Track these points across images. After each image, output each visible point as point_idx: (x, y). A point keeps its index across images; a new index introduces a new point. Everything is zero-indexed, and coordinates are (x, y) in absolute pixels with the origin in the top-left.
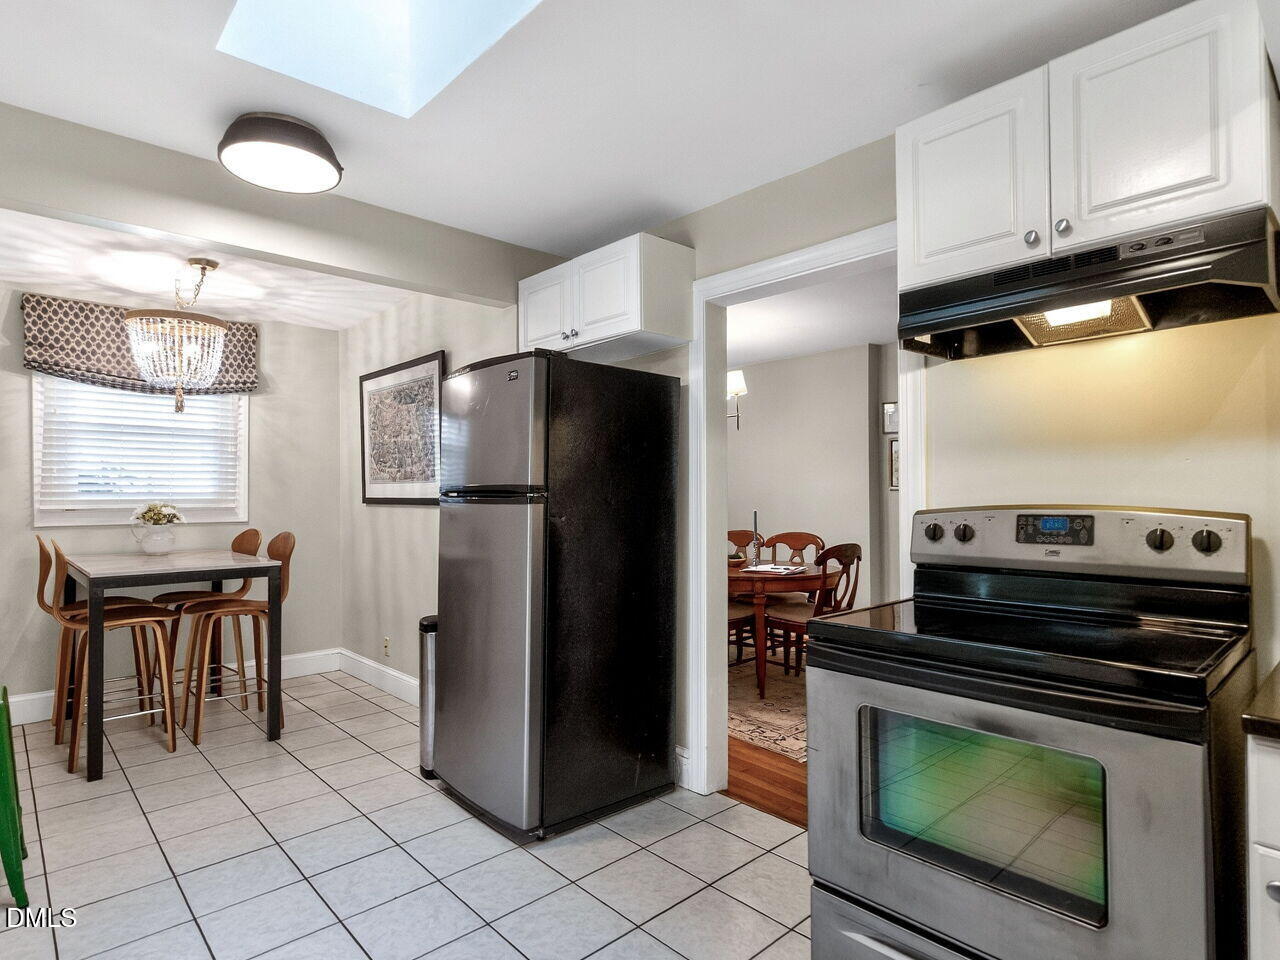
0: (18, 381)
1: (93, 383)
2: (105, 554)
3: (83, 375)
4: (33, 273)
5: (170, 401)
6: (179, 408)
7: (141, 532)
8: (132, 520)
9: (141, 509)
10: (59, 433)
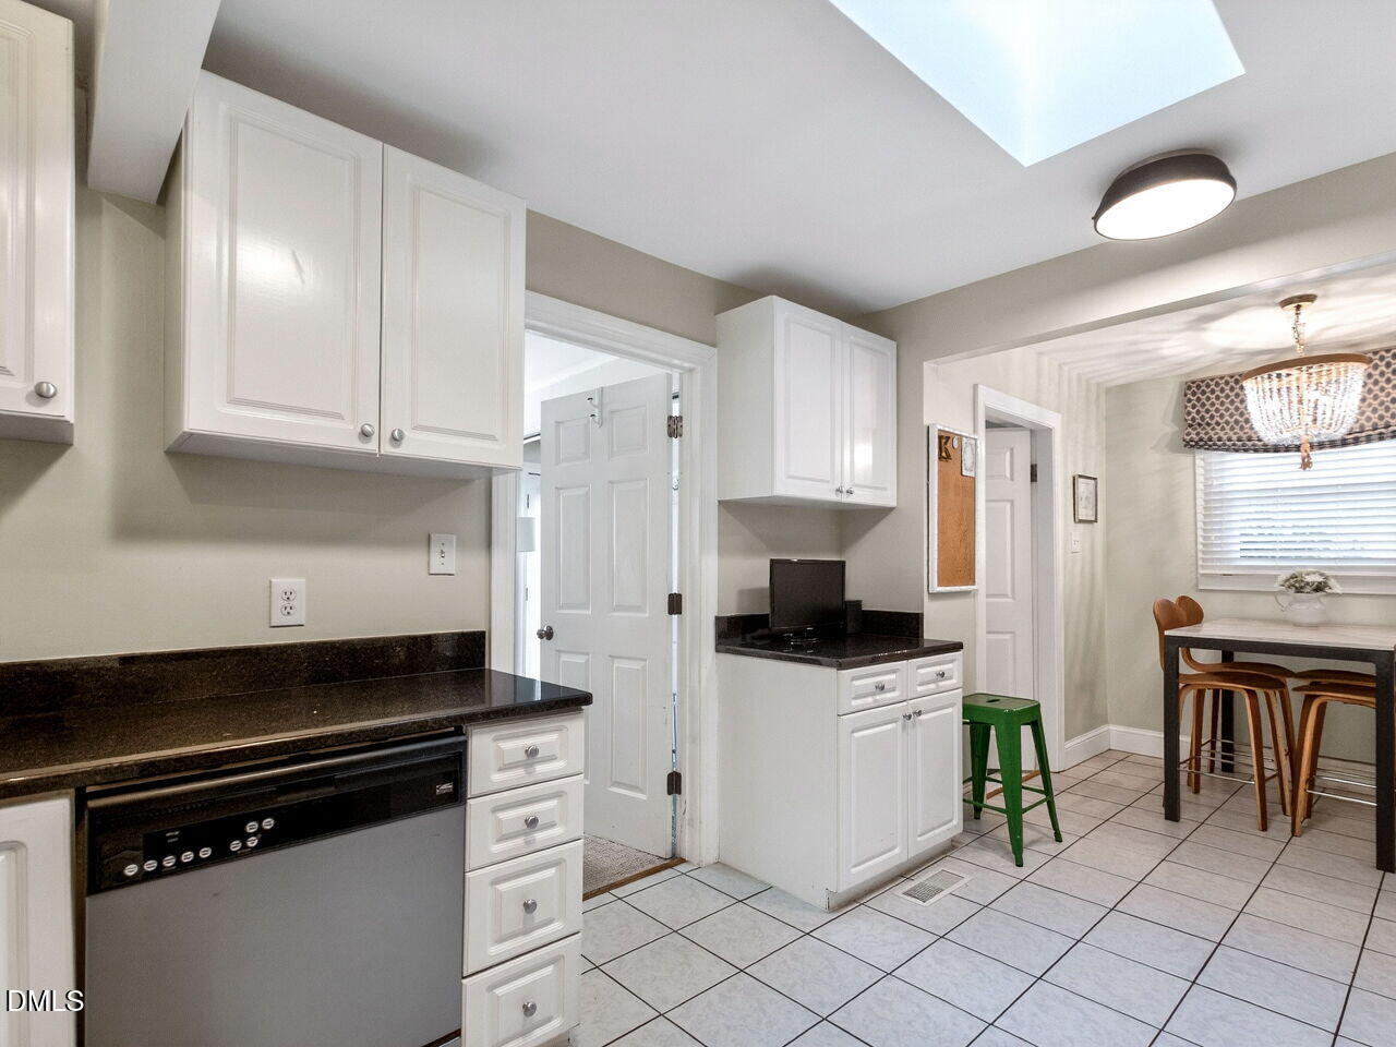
0: (1185, 459)
1: (1246, 451)
2: (1260, 620)
3: (1234, 445)
4: (1181, 364)
5: (1295, 458)
6: (1306, 465)
7: (1283, 600)
8: (1276, 587)
9: (1284, 575)
10: (1215, 503)
